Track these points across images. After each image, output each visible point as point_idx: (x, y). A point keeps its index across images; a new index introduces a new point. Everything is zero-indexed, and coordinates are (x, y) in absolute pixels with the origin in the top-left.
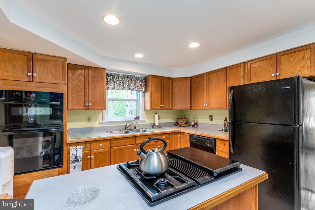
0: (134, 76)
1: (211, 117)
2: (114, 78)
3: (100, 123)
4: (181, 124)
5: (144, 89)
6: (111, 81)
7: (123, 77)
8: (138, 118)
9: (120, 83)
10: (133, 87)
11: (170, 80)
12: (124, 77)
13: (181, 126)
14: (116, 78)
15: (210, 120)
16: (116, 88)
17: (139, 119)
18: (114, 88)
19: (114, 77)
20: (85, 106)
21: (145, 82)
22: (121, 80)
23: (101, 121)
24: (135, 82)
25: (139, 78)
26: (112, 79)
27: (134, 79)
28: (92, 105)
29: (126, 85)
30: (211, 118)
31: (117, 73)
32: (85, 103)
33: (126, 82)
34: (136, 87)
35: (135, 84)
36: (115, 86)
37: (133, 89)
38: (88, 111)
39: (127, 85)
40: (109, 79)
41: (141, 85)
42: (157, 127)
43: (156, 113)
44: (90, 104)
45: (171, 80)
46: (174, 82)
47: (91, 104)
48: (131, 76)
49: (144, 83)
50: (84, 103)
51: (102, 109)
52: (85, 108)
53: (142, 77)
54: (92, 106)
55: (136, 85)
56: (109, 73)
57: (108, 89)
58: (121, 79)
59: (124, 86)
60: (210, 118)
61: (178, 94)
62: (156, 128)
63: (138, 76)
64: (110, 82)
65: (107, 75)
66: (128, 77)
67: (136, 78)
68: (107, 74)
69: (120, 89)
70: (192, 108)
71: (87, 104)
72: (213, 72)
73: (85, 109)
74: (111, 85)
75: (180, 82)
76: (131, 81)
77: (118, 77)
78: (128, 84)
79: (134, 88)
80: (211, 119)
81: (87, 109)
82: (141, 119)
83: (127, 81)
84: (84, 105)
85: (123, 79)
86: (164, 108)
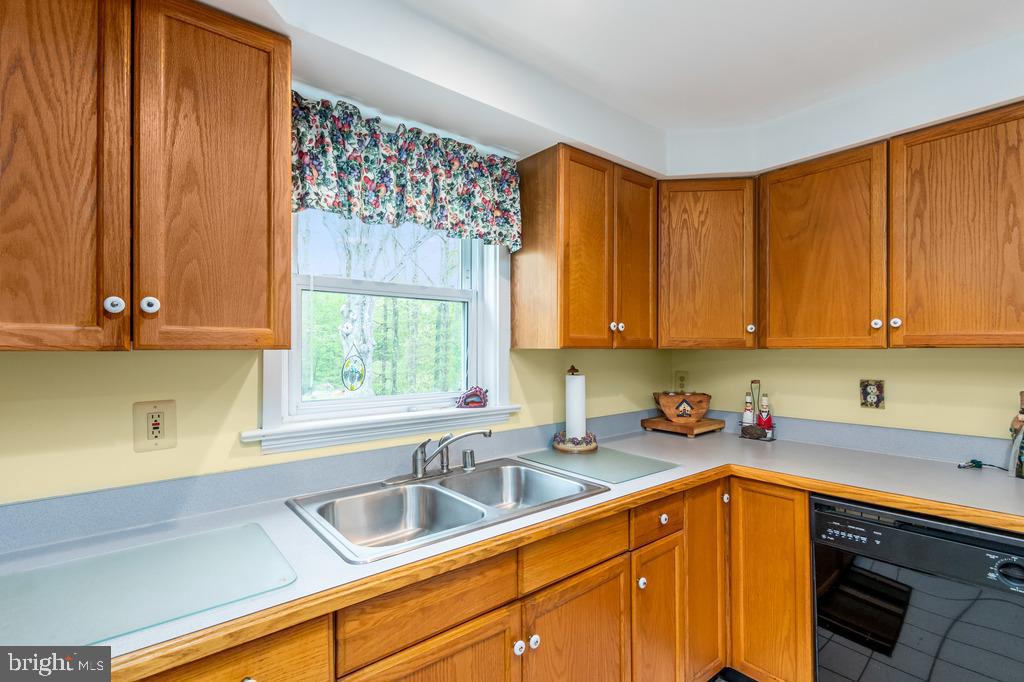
0: (466, 148)
1: (872, 390)
2: (347, 136)
3: (245, 443)
4: (682, 420)
5: (516, 228)
6: (324, 153)
7: (401, 142)
8: (476, 399)
9: (384, 174)
10: (456, 211)
11: (649, 188)
12: (409, 142)
13: (685, 435)
14: (354, 140)
15: (864, 404)
16: (358, 205)
17: (484, 406)
18: (344, 206)
19: (340, 135)
20: (101, 315)
21: (521, 187)
22: (388, 159)
23: (252, 432)
24: (473, 181)
25: (491, 163)
26: (328, 140)
27: (465, 162)
28: (170, 312)
29: (420, 193)
30: (872, 394)
31: (367, 112)
32: (100, 294)
33: (419, 176)
34: (479, 214)
35: (466, 198)
36: (350, 194)
37: (454, 226)
38: (129, 359)
39: (423, 198)
40: (311, 135)
41: (498, 205)
42: (583, 447)
43: (573, 371)
44: (152, 303)
45: (651, 189)
46: (664, 203)
47: (157, 305)
48: (447, 141)
49: (517, 195)
50: (90, 293)
51: (256, 347)
52: (102, 335)
53: (505, 161)
54: (169, 322)
55: (477, 201)
56: (312, 95)
57: (302, 201)
58: (385, 150)
59: (411, 199)
60: (865, 394)
61: (685, 265)
62: (580, 453)
63: (485, 150)
64: (315, 158)
65: (301, 108)
66: (431, 145)
67: (474, 158)
68: (296, 97)
69: (381, 215)
70: (771, 340)
71: (116, 304)
72: (954, 126)
73: (103, 349)
74: (325, 182)
75: (697, 200)
76: (448, 173)
77: (374, 134)
78: (429, 190)
79: (462, 217)
80: (872, 398)
81: (119, 348)
82: (494, 402)
83: (423, 170)
84: (86, 305)
85: (399, 150)
86: (623, 338)
